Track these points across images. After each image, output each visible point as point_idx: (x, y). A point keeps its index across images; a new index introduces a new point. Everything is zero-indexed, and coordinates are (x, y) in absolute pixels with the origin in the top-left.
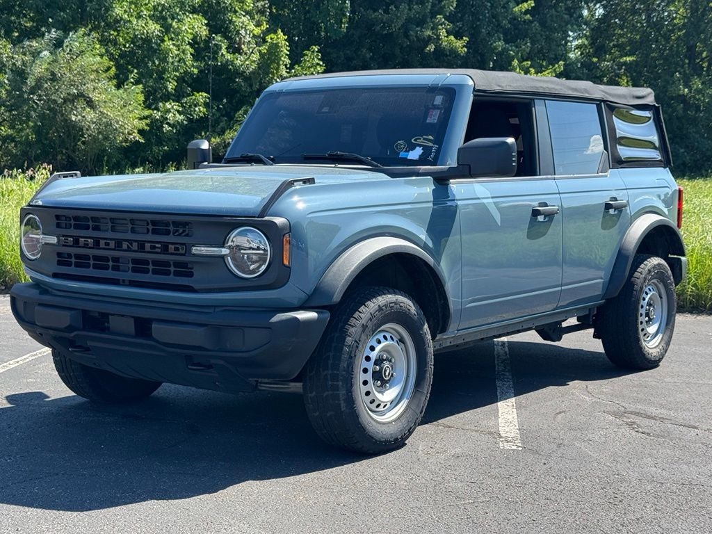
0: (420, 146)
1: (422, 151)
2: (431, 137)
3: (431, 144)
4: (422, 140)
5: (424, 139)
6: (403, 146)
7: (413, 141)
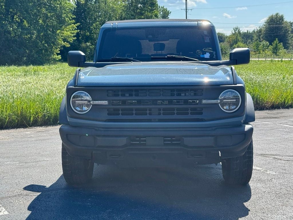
0: (208, 52)
1: (210, 54)
2: (210, 48)
3: (212, 52)
4: (207, 50)
5: (208, 49)
6: (200, 52)
7: (203, 50)
